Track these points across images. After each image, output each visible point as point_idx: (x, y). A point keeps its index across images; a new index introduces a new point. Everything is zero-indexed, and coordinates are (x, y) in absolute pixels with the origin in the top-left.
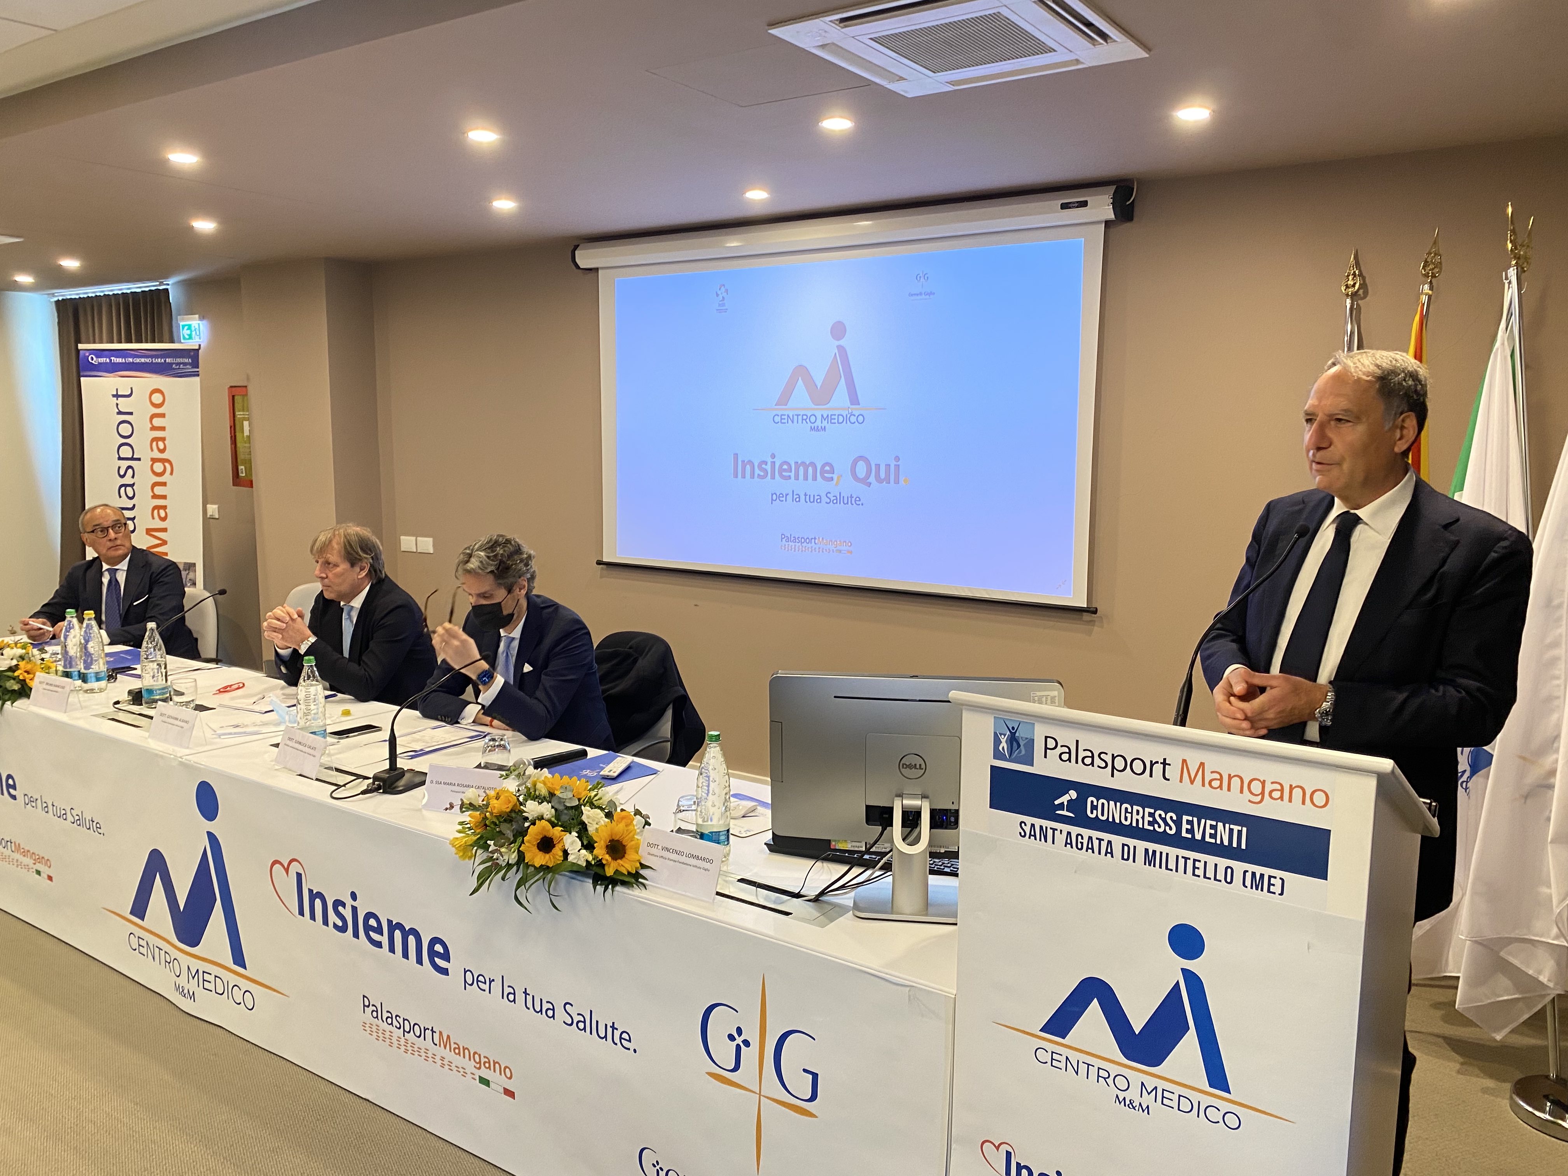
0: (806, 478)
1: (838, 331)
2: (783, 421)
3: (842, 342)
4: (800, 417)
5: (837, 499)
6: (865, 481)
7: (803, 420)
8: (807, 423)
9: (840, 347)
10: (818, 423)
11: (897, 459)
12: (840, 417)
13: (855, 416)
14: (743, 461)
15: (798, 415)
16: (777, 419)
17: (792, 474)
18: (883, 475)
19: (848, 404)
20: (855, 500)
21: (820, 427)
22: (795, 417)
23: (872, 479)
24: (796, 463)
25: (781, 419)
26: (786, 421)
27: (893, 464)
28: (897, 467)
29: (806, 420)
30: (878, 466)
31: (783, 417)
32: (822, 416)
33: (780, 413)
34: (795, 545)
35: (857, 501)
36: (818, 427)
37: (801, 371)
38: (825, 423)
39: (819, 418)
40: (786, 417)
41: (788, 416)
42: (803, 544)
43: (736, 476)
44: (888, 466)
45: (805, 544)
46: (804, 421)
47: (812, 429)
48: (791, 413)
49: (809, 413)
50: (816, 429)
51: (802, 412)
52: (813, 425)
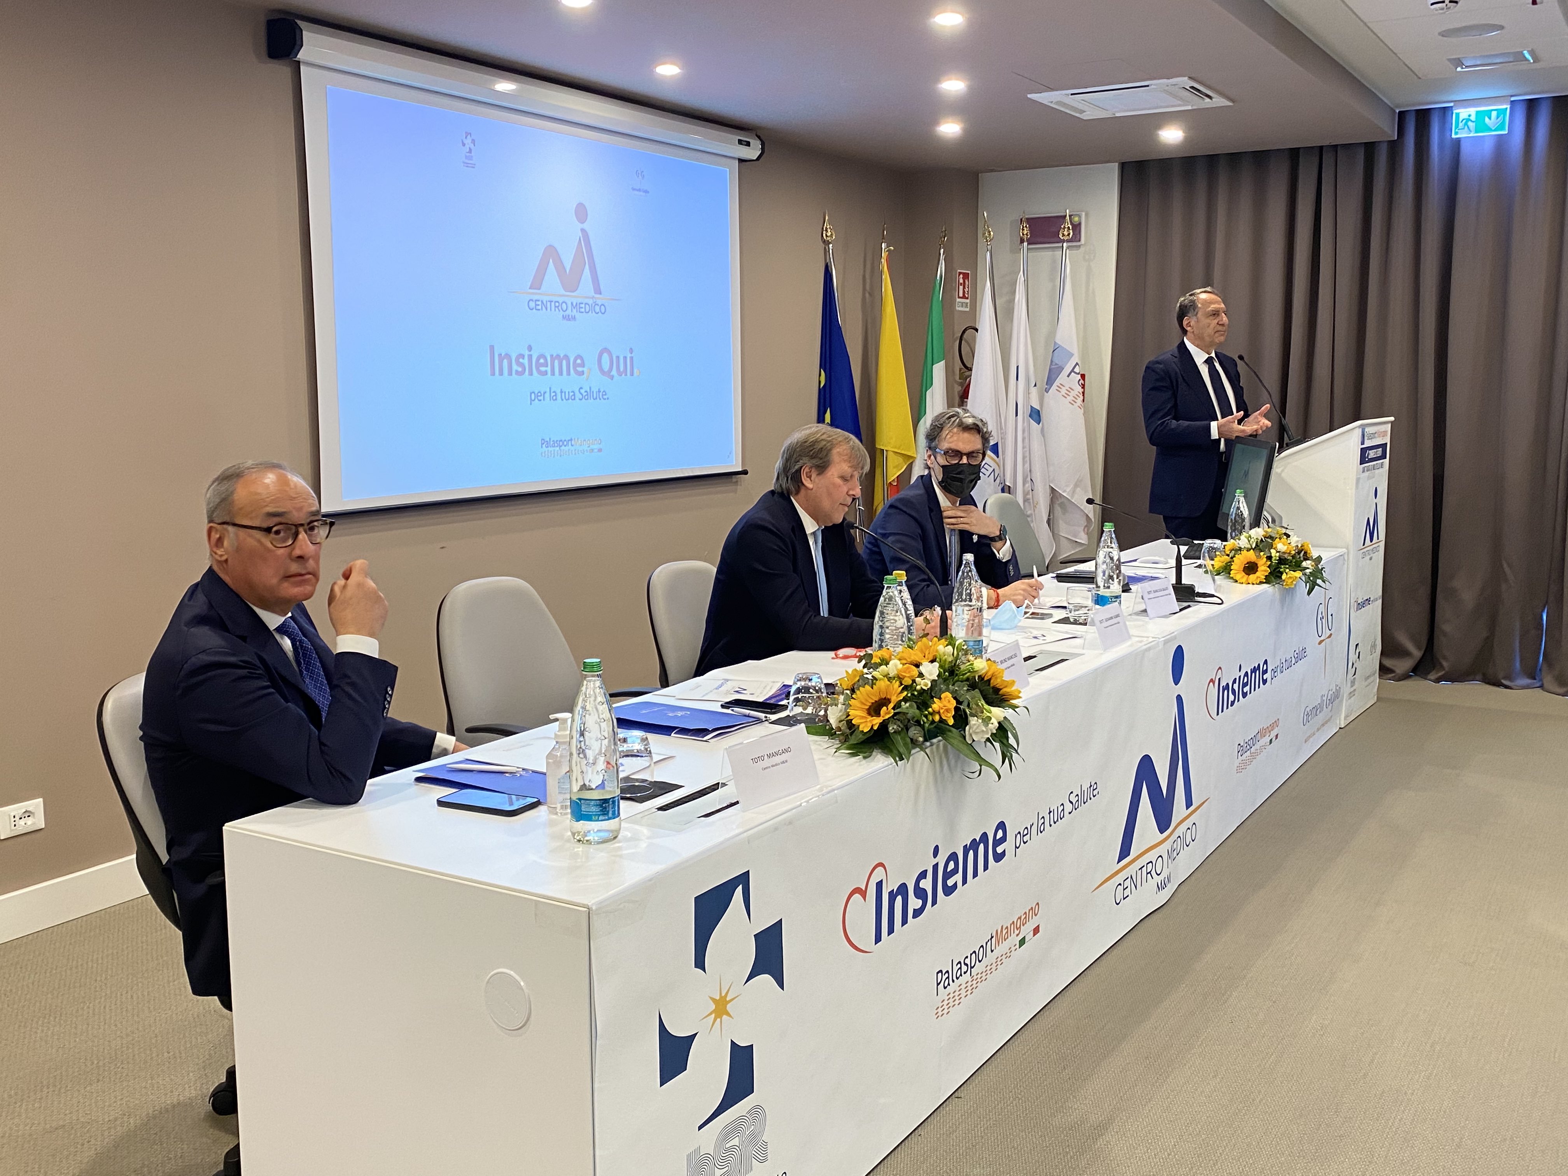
0: (561, 373)
1: (581, 213)
3: (585, 226)
4: (553, 303)
5: (587, 395)
6: (608, 374)
7: (555, 307)
8: (559, 311)
9: (583, 230)
10: (569, 312)
11: (631, 351)
12: (587, 306)
13: (598, 305)
14: (500, 355)
15: (551, 302)
16: (532, 304)
17: (549, 369)
18: (619, 367)
19: (592, 293)
20: (603, 395)
21: (570, 317)
22: (549, 304)
23: (614, 372)
24: (552, 356)
25: (536, 305)
26: (540, 307)
27: (629, 355)
28: (632, 358)
29: (558, 307)
30: (618, 357)
33: (535, 297)
34: (554, 450)
36: (569, 316)
37: (551, 252)
38: (575, 312)
39: (570, 305)
40: (539, 303)
41: (542, 301)
42: (561, 448)
43: (493, 374)
44: (625, 358)
45: (563, 447)
46: (557, 309)
47: (564, 317)
48: (545, 299)
49: (561, 300)
50: (567, 318)
51: (555, 299)
52: (565, 314)
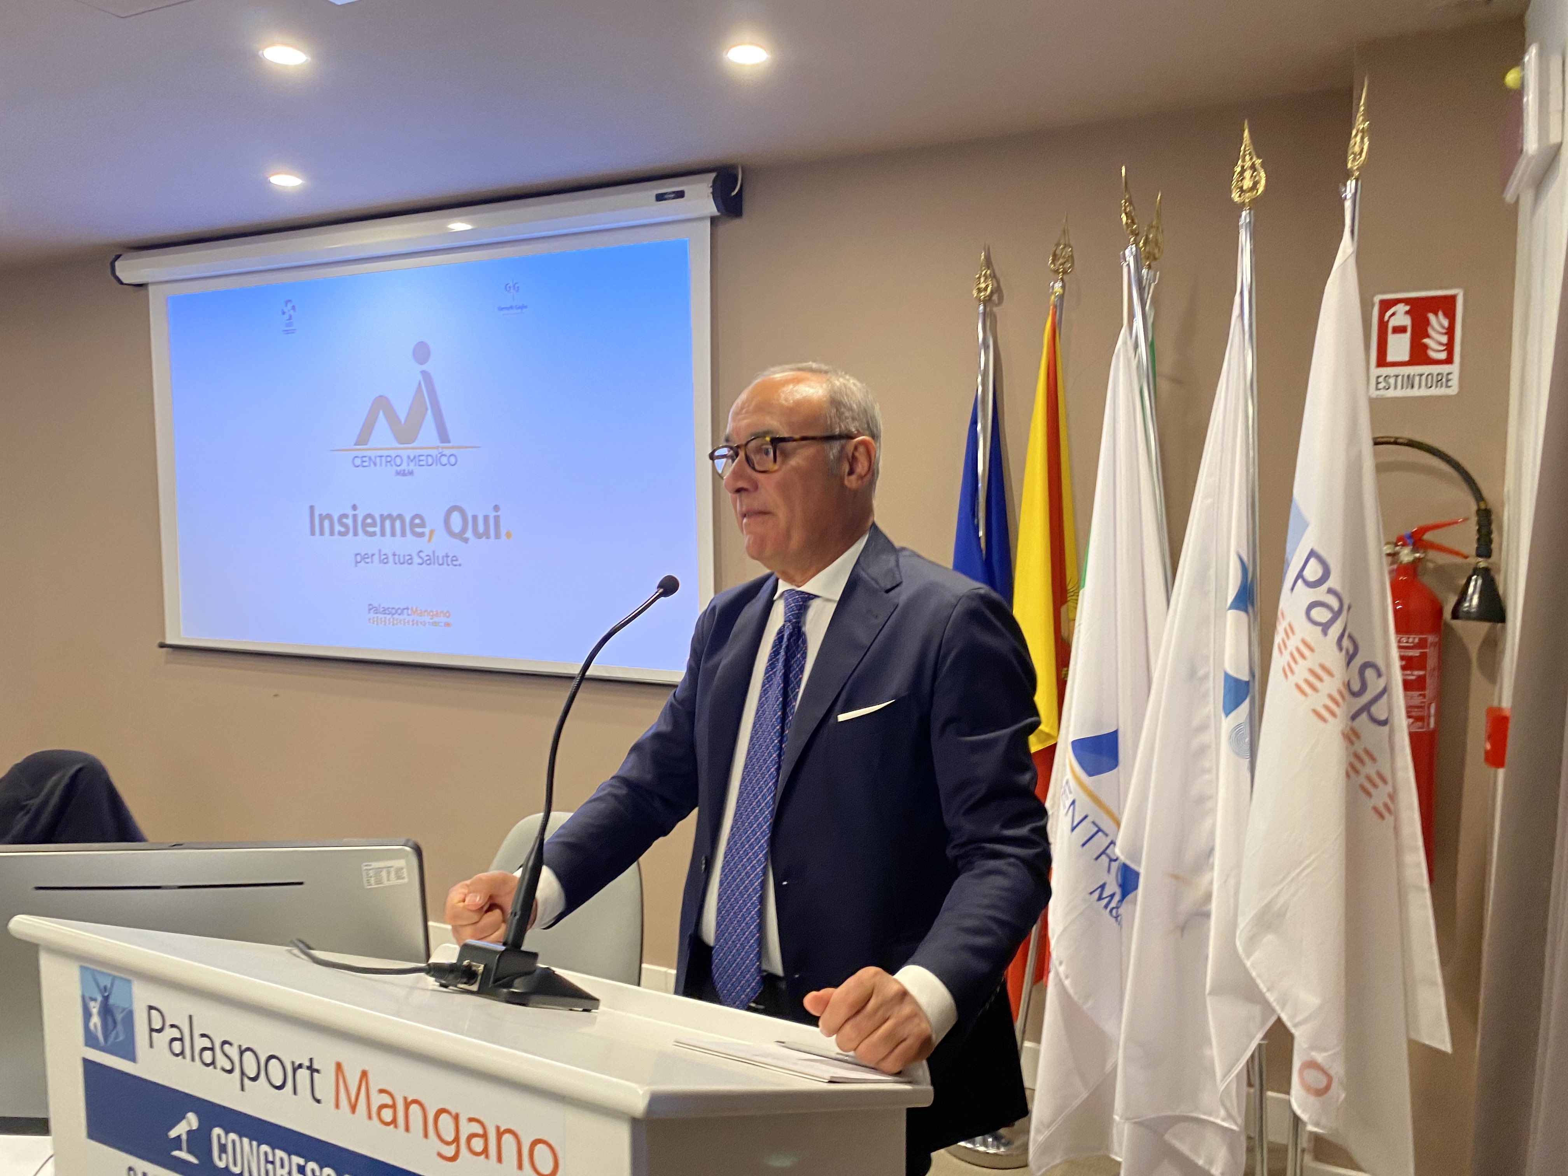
0: (393, 534)
1: (422, 353)
2: (365, 464)
3: (426, 367)
5: (430, 559)
6: (460, 536)
7: (387, 462)
8: (392, 465)
9: (423, 373)
10: (404, 466)
11: (496, 508)
14: (320, 515)
15: (381, 456)
16: (358, 462)
17: (377, 529)
18: (481, 529)
19: (437, 443)
20: (452, 561)
21: (406, 472)
23: (469, 534)
24: (381, 516)
27: (492, 514)
28: (497, 518)
30: (475, 518)
31: (364, 459)
32: (409, 457)
33: (360, 454)
34: (385, 618)
35: (452, 560)
36: (404, 471)
37: (382, 404)
38: (412, 466)
39: (405, 459)
41: (370, 458)
42: (395, 616)
43: (313, 533)
44: (486, 518)
45: (396, 616)
47: (398, 473)
48: (372, 454)
49: (393, 453)
50: (402, 473)
51: (385, 453)
52: (399, 469)
